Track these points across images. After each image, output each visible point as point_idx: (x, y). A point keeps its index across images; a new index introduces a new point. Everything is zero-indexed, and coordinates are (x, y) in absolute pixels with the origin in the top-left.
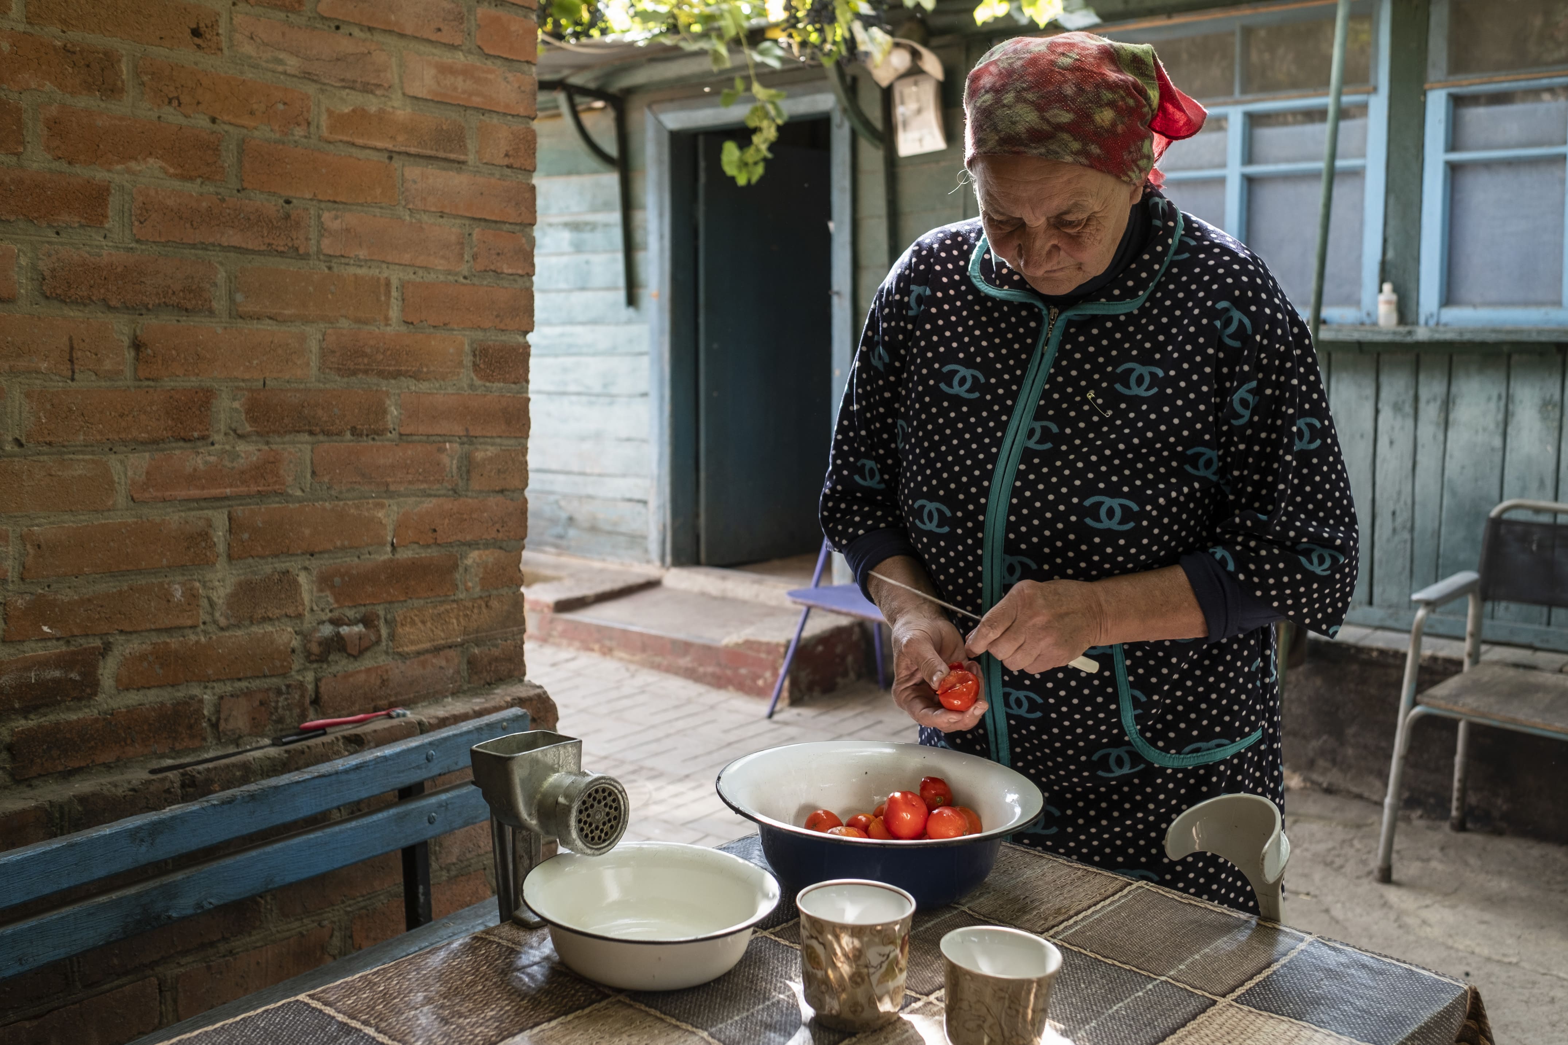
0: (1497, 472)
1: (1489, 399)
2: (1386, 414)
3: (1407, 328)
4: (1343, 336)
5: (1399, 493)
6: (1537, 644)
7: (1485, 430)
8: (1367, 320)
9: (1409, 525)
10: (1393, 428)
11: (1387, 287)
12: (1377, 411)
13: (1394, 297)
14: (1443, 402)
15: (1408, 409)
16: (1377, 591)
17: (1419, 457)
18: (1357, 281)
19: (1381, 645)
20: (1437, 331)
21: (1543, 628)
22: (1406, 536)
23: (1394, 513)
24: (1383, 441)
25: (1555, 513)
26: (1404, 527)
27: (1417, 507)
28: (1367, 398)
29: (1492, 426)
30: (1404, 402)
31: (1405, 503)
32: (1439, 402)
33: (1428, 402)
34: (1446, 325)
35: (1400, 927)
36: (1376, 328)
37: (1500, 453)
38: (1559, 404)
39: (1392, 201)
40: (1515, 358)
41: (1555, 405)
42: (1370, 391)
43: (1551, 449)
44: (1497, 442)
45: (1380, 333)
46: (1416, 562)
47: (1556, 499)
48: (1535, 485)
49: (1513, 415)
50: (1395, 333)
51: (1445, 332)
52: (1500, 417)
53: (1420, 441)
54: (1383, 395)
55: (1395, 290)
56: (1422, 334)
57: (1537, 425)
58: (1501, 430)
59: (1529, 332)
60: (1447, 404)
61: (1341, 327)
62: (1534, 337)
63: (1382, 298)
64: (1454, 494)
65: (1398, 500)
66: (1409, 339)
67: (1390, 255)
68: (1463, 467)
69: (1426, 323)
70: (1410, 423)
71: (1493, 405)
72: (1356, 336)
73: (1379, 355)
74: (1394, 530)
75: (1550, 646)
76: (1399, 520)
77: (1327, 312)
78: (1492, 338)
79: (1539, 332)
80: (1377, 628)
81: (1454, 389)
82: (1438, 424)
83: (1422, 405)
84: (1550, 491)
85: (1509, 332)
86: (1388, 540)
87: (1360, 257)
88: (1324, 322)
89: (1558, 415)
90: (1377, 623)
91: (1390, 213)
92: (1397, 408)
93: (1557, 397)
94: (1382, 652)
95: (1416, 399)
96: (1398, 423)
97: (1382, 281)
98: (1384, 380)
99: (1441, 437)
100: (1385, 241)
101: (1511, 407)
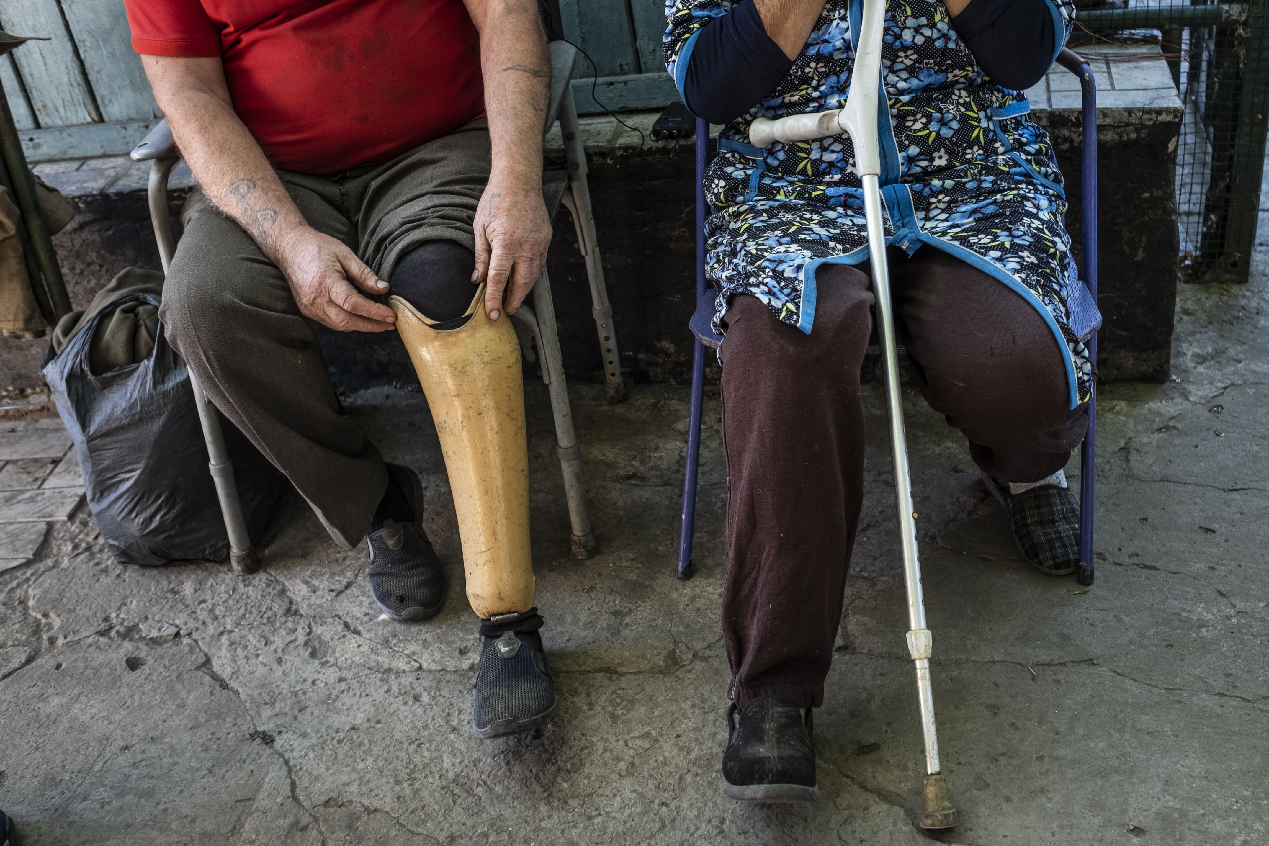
35: (314, 654)
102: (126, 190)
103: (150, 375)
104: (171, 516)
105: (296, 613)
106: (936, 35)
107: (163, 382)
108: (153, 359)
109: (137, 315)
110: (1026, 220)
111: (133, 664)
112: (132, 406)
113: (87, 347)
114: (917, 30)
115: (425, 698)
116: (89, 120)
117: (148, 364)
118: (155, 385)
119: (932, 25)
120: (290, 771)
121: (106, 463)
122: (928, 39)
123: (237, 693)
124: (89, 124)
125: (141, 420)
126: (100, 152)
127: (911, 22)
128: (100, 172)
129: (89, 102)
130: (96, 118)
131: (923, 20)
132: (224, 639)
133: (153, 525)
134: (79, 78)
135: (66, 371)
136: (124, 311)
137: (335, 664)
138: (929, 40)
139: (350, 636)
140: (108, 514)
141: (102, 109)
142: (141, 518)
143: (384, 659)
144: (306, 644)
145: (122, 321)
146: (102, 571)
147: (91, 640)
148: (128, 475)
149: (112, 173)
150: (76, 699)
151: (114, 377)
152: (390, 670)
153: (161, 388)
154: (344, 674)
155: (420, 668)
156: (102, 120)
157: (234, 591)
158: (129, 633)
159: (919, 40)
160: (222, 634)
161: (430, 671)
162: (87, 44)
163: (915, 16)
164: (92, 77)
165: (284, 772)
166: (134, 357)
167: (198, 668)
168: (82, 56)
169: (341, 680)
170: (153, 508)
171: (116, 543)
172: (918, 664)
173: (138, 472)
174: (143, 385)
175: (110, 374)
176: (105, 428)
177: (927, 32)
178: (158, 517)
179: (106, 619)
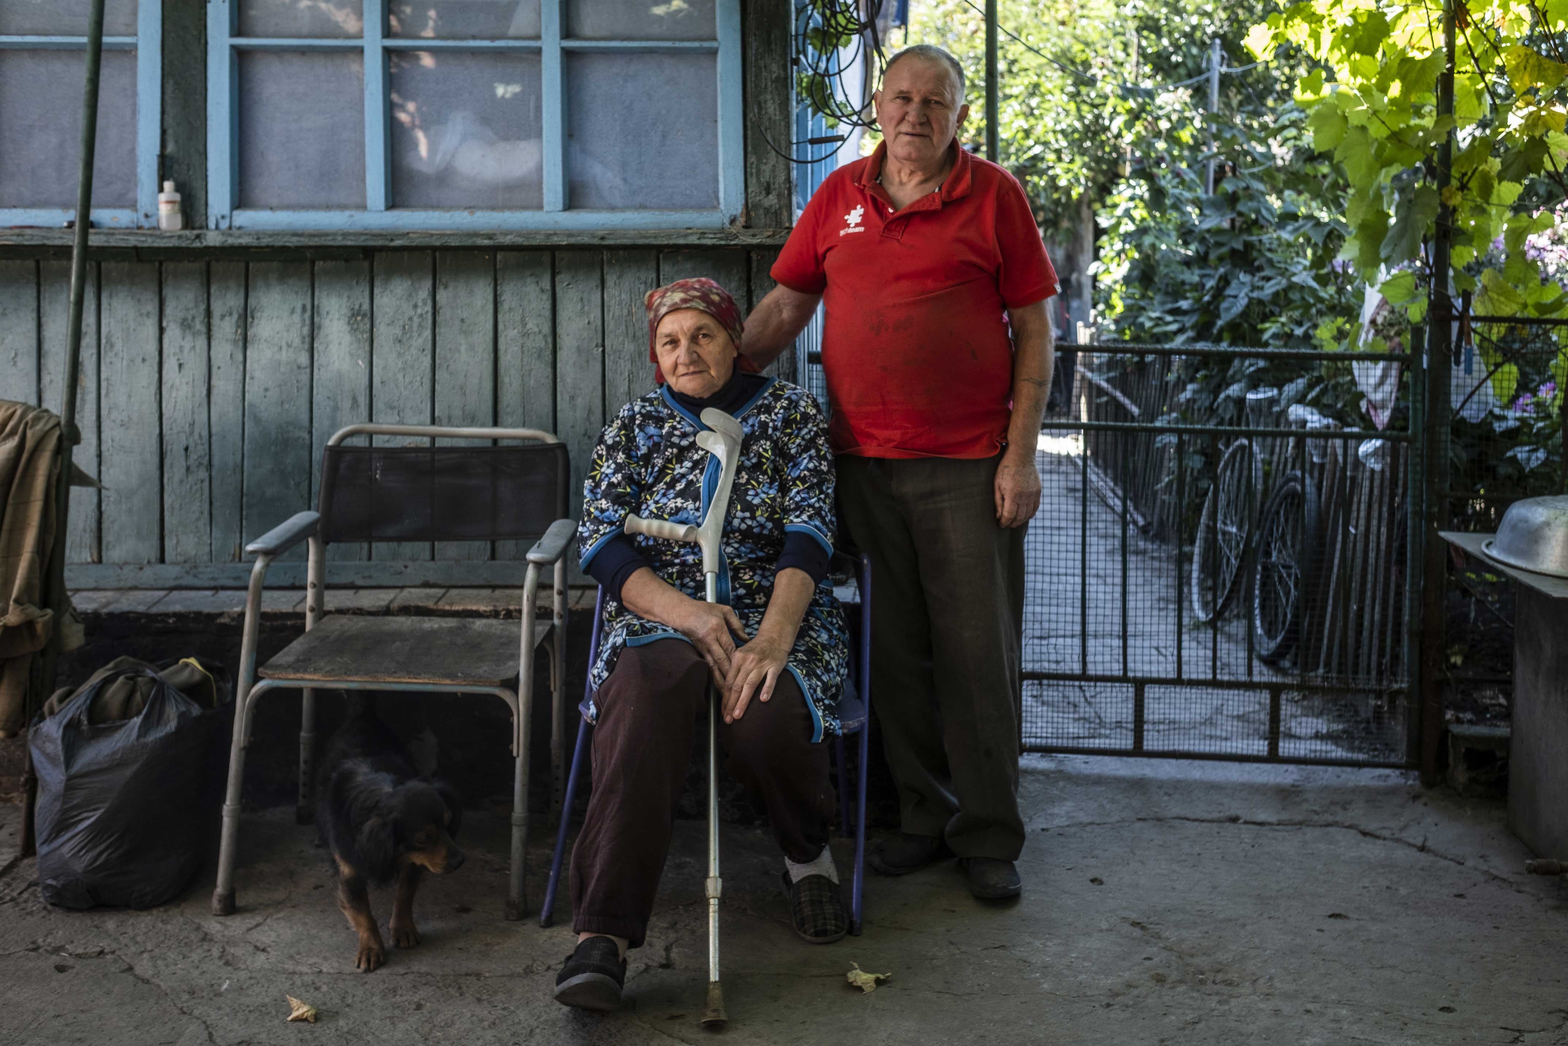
0: (305, 392)
1: (293, 311)
2: (173, 332)
3: (196, 232)
4: (113, 242)
5: (192, 424)
6: (360, 582)
7: (289, 346)
8: (146, 224)
9: (205, 461)
10: (181, 348)
11: (168, 185)
12: (162, 330)
13: (177, 197)
14: (239, 317)
15: (199, 326)
16: (169, 544)
17: (214, 382)
18: (131, 179)
19: (178, 608)
20: (230, 235)
21: (365, 563)
22: (203, 474)
23: (186, 449)
24: (170, 365)
25: (370, 435)
26: (200, 464)
27: (214, 438)
28: (148, 314)
29: (297, 341)
30: (194, 318)
31: (200, 435)
32: (235, 316)
33: (223, 317)
34: (240, 228)
35: (227, 963)
36: (158, 233)
37: (308, 370)
38: (369, 315)
39: (169, 87)
40: (319, 264)
41: (364, 315)
42: (152, 307)
43: (362, 364)
44: (304, 359)
45: (162, 237)
46: (216, 504)
47: (371, 420)
48: (347, 404)
49: (319, 328)
50: (180, 237)
51: (240, 237)
52: (306, 330)
53: (215, 363)
54: (168, 311)
55: (178, 188)
56: (212, 239)
57: (347, 338)
58: (307, 346)
59: (334, 234)
60: (245, 319)
61: (112, 232)
62: (340, 241)
63: (163, 197)
64: (257, 420)
65: (192, 433)
66: (197, 244)
67: (170, 148)
68: (266, 390)
69: (217, 227)
70: (202, 342)
71: (297, 317)
72: (132, 241)
73: (161, 263)
74: (188, 469)
75: (374, 583)
76: (193, 456)
77: (96, 215)
78: (294, 242)
79: (345, 235)
80: (172, 589)
81: (252, 301)
82: (235, 342)
83: (215, 321)
84: (365, 413)
85: (312, 236)
86: (181, 481)
87: (132, 151)
88: (92, 225)
89: (368, 326)
90: (172, 583)
91: (169, 101)
92: (186, 325)
93: (366, 307)
94: (179, 616)
95: (208, 313)
96: (187, 344)
97: (162, 178)
98: (169, 293)
99: (240, 357)
100: (163, 132)
101: (316, 319)
102: (117, 612)
103: (136, 729)
104: (115, 855)
105: (211, 940)
106: (755, 524)
107: (145, 736)
108: (141, 717)
109: (135, 684)
110: (807, 639)
111: (61, 969)
112: (114, 753)
113: (88, 702)
114: (743, 520)
115: (324, 988)
116: (89, 560)
117: (137, 721)
118: (139, 736)
119: (753, 518)
120: (207, 1027)
121: (75, 802)
122: (749, 526)
123: (159, 986)
124: (88, 563)
125: (118, 765)
126: (92, 585)
127: (739, 514)
128: (93, 600)
129: (95, 545)
130: (96, 559)
131: (747, 514)
132: (145, 955)
133: (98, 863)
134: (94, 525)
135: (64, 722)
136: (127, 678)
137: (247, 969)
138: (750, 528)
139: (258, 953)
140: (58, 852)
141: (104, 553)
142: (90, 856)
143: (290, 966)
144: (220, 958)
145: (123, 684)
146: (28, 914)
147: (21, 954)
148: (91, 814)
149: (104, 600)
150: (10, 988)
151: (105, 729)
152: (294, 973)
153: (142, 740)
154: (254, 975)
155: (321, 972)
156: (100, 561)
157: (153, 927)
158: (57, 950)
159: (743, 526)
160: (143, 952)
161: (329, 974)
162: (112, 499)
163: (742, 511)
164: (104, 526)
165: (203, 1026)
166: (126, 713)
167: (123, 971)
168: (103, 508)
169: (251, 978)
170: (103, 846)
171: (54, 883)
172: (712, 901)
173: (102, 811)
174: (129, 736)
175: (102, 726)
176: (86, 770)
177: (749, 522)
178: (105, 855)
179: (34, 943)
